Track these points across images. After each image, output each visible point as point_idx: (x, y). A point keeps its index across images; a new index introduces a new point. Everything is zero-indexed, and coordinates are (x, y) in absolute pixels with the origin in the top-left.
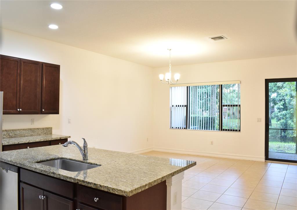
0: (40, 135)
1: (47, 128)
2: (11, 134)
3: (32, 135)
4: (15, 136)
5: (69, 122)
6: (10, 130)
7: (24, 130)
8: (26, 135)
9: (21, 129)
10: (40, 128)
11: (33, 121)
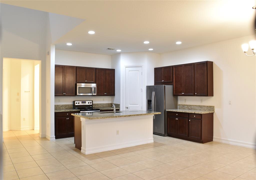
0: (205, 110)
1: (210, 106)
2: (189, 108)
3: (200, 110)
4: (191, 109)
5: (230, 104)
6: (189, 105)
7: (196, 106)
8: (197, 109)
9: (194, 105)
10: (205, 106)
11: (202, 101)
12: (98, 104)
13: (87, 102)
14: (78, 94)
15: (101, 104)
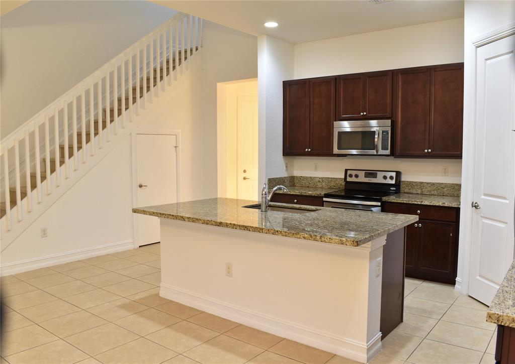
12: (422, 183)
13: (380, 175)
14: (336, 150)
15: (433, 184)
